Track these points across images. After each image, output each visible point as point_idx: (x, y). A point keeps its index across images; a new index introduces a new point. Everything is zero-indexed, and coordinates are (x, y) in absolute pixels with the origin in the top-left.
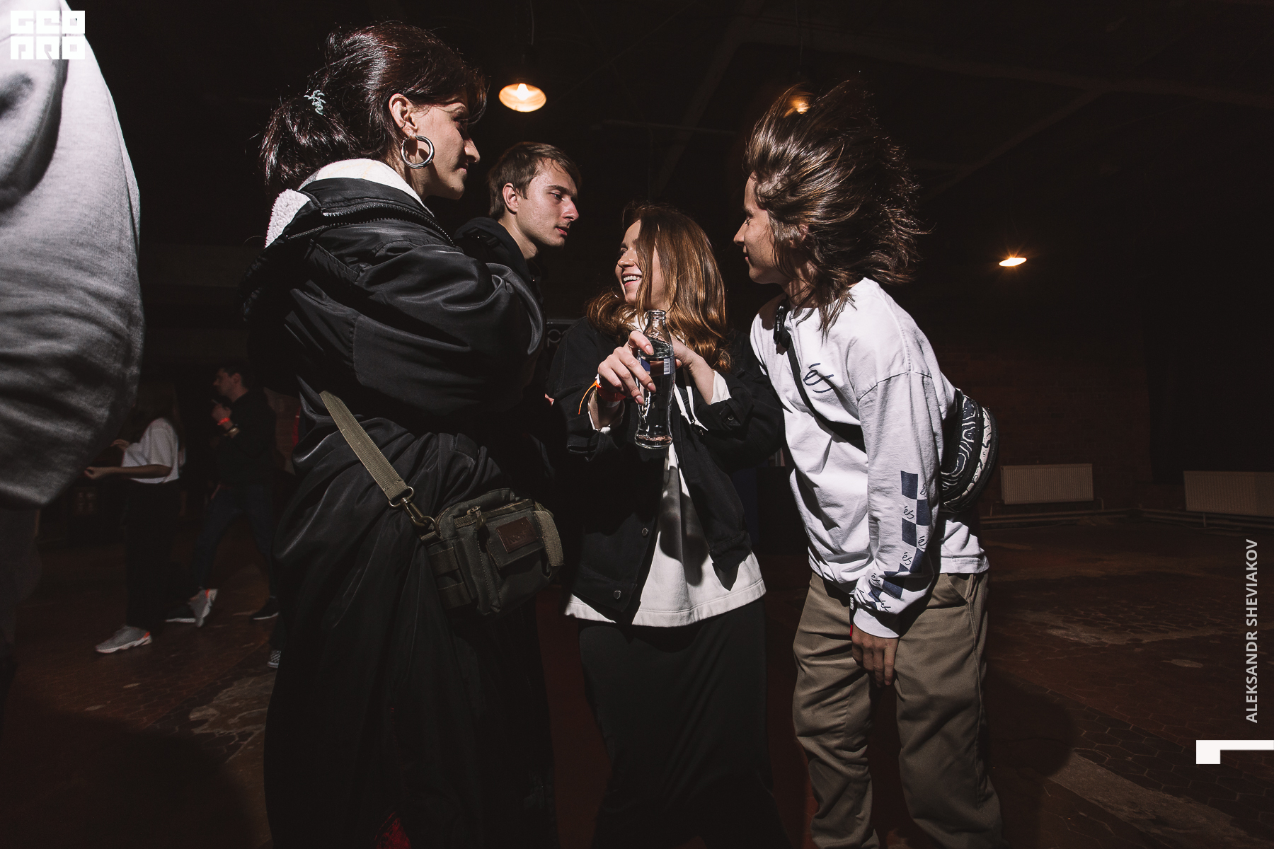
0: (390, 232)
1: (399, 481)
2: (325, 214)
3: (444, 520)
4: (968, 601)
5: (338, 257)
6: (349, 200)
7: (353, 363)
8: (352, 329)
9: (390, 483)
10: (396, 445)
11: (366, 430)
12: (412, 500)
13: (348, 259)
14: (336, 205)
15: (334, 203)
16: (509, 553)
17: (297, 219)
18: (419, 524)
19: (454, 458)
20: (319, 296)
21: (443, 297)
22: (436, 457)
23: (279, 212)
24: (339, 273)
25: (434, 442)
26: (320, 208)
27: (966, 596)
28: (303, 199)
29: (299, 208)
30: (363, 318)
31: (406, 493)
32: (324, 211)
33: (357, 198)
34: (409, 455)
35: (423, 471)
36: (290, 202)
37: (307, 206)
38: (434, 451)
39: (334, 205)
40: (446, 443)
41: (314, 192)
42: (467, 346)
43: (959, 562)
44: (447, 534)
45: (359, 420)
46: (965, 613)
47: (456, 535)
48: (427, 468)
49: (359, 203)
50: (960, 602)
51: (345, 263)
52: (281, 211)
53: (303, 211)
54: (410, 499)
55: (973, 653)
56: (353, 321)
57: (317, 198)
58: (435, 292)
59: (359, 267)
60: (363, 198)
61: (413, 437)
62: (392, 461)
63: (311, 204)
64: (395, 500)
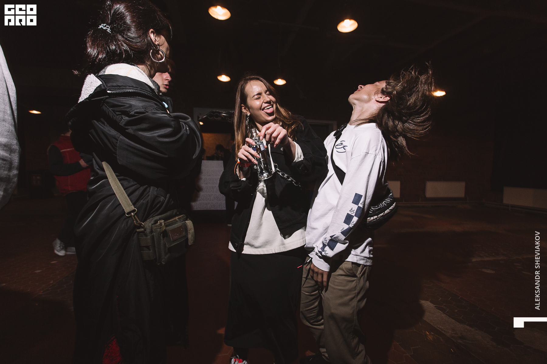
0: (136, 104)
1: (131, 205)
2: (108, 92)
3: (148, 224)
4: (358, 276)
5: (114, 111)
6: (120, 86)
7: (116, 155)
8: (117, 141)
9: (127, 205)
10: (131, 189)
11: (119, 181)
12: (136, 214)
13: (117, 113)
14: (114, 88)
15: (113, 87)
16: (173, 241)
17: (95, 92)
18: (137, 224)
19: (156, 197)
20: (104, 124)
21: (157, 134)
22: (149, 196)
23: (88, 84)
24: (113, 117)
25: (148, 189)
26: (106, 89)
27: (358, 274)
28: (98, 83)
29: (97, 86)
30: (122, 137)
31: (134, 211)
32: (108, 90)
33: (123, 86)
34: (137, 193)
35: (142, 201)
36: (93, 81)
37: (100, 86)
38: (148, 193)
39: (113, 88)
40: (153, 191)
41: (104, 80)
42: (166, 155)
43: (358, 258)
44: (148, 231)
45: (117, 176)
46: (355, 281)
47: (152, 232)
48: (144, 200)
49: (124, 89)
50: (355, 276)
51: (116, 114)
52: (89, 84)
53: (98, 89)
54: (135, 214)
55: (355, 298)
56: (117, 138)
57: (105, 83)
58: (155, 132)
59: (122, 117)
60: (126, 86)
61: (139, 186)
62: (129, 196)
63: (102, 86)
64: (128, 214)
